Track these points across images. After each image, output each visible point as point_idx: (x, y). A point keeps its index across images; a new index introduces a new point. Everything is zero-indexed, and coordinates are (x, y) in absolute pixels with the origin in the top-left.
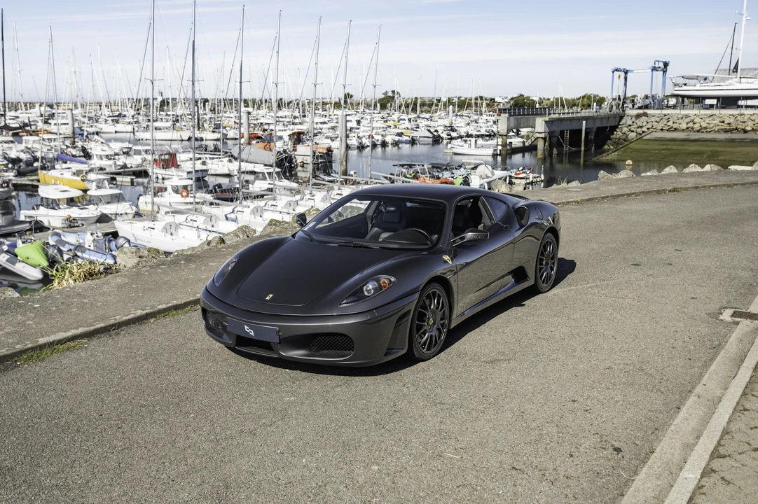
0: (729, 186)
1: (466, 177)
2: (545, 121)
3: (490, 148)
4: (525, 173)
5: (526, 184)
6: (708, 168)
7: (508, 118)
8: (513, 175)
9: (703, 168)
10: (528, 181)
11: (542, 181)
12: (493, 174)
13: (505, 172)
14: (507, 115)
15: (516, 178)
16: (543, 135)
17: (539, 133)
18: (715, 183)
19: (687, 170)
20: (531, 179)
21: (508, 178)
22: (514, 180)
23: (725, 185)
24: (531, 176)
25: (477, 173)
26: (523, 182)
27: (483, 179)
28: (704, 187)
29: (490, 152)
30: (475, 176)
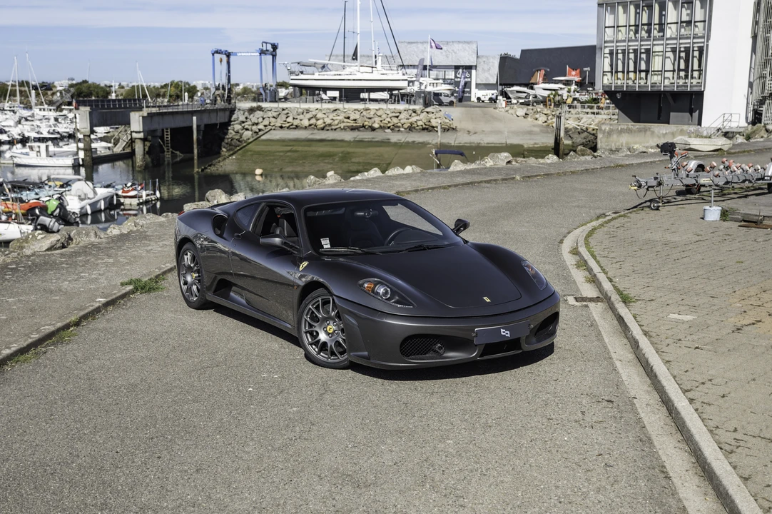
0: (444, 188)
1: (59, 199)
2: (143, 117)
3: (67, 156)
4: (135, 189)
5: (138, 204)
6: (408, 169)
7: (90, 113)
8: (120, 193)
9: (404, 169)
10: (141, 201)
11: (157, 199)
12: (95, 193)
13: (110, 190)
14: (88, 109)
15: (125, 197)
16: (141, 135)
17: (136, 132)
18: (431, 186)
19: (390, 172)
20: (144, 198)
21: (115, 197)
22: (122, 200)
23: (440, 187)
24: (144, 193)
25: (73, 192)
26: (135, 201)
27: (82, 200)
28: (423, 190)
29: (70, 161)
30: (72, 197)
